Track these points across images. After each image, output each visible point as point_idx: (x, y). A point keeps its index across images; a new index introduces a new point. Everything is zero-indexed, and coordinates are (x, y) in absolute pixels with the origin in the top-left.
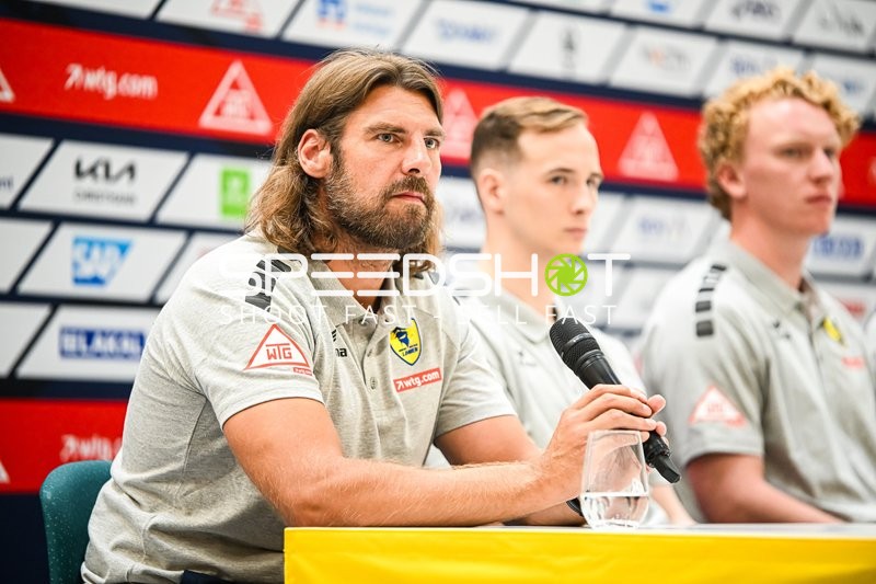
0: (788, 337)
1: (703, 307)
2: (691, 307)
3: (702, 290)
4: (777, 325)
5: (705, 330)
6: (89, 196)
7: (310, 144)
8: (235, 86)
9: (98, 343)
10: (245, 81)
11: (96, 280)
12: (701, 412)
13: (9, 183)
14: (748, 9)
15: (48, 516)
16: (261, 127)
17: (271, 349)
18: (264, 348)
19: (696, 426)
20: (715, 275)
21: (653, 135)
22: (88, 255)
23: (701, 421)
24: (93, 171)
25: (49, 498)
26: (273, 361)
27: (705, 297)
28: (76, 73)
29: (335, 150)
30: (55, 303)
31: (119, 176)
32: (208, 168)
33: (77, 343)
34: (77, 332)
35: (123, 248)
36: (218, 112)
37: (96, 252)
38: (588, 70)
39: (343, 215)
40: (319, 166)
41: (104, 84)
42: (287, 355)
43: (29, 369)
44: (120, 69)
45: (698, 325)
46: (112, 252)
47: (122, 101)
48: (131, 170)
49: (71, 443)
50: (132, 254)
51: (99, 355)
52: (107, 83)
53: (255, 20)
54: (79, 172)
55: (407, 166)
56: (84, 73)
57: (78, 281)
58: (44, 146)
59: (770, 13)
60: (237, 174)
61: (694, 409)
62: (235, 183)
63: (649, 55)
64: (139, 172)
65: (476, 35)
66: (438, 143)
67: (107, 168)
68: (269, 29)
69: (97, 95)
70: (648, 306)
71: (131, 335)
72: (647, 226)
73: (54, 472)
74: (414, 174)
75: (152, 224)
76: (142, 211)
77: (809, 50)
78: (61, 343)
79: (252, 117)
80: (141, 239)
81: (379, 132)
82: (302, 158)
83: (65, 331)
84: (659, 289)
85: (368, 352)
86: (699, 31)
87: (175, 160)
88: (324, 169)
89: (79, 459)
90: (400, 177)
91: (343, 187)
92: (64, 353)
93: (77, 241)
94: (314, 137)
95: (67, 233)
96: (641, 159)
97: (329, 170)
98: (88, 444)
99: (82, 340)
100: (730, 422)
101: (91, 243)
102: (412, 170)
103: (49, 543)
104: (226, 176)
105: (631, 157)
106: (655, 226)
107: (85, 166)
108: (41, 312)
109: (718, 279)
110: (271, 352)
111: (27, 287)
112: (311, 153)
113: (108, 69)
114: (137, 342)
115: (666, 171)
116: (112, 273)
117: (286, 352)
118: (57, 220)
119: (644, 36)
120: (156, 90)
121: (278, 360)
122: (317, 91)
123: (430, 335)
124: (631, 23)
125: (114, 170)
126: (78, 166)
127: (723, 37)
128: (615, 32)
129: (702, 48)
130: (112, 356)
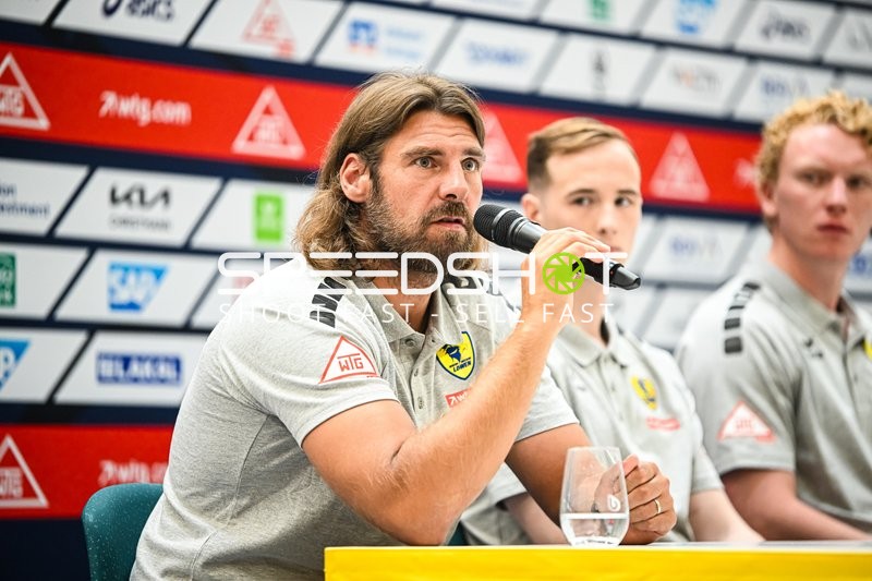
0: (820, 355)
1: (732, 324)
2: (721, 324)
3: (732, 308)
4: (809, 344)
5: (733, 347)
6: (125, 222)
7: (351, 168)
8: (268, 111)
9: (135, 369)
10: (278, 106)
11: (133, 306)
12: (730, 429)
13: (46, 211)
14: (777, 29)
15: (90, 539)
16: (294, 151)
17: (343, 360)
18: (336, 360)
19: (725, 442)
20: (747, 293)
21: (683, 155)
22: (123, 281)
23: (729, 437)
24: (128, 197)
25: (91, 520)
26: (346, 372)
27: (734, 314)
28: (110, 101)
29: (374, 176)
30: (92, 328)
31: (154, 202)
32: (242, 193)
33: (114, 368)
34: (114, 358)
35: (159, 274)
36: (251, 138)
37: (132, 278)
38: (618, 91)
39: (384, 239)
40: (359, 191)
41: (138, 111)
42: (359, 365)
43: (67, 395)
44: (154, 96)
45: (727, 341)
46: (147, 278)
47: (156, 127)
48: (166, 196)
49: (109, 468)
50: (168, 280)
51: (136, 380)
52: (141, 110)
53: (287, 46)
54: (114, 199)
55: (444, 191)
56: (119, 100)
57: (114, 307)
58: (78, 173)
59: (800, 33)
60: (270, 199)
61: (723, 425)
62: (269, 208)
63: (679, 76)
64: (174, 197)
65: (507, 58)
66: (478, 166)
67: (142, 193)
68: (301, 54)
69: (131, 122)
70: (680, 326)
71: (167, 360)
72: (678, 247)
73: (95, 495)
74: (451, 199)
75: (186, 249)
76: (176, 237)
77: (840, 70)
78: (98, 368)
79: (285, 142)
80: (176, 264)
81: (416, 156)
82: (343, 182)
83: (102, 357)
84: (693, 309)
85: (414, 372)
86: (729, 52)
87: (209, 186)
88: (363, 195)
89: (118, 482)
90: (438, 202)
91: (384, 212)
92: (101, 379)
93: (113, 267)
94: (354, 162)
95: (103, 259)
96: (672, 179)
97: (369, 196)
98: (126, 468)
99: (119, 366)
100: (759, 438)
101: (126, 269)
102: (449, 196)
103: (92, 565)
104: (260, 200)
105: (663, 177)
106: (687, 246)
107: (120, 193)
108: (78, 338)
109: (749, 297)
110: (343, 364)
111: (64, 313)
112: (352, 178)
113: (142, 96)
114: (174, 366)
115: (698, 191)
116: (148, 298)
117: (358, 362)
118: (93, 246)
119: (674, 58)
120: (190, 116)
121: (351, 371)
122: (357, 116)
123: (483, 348)
124: (661, 44)
125: (149, 196)
126: (113, 193)
127: (753, 57)
128: (644, 54)
129: (731, 69)
130: (148, 381)
